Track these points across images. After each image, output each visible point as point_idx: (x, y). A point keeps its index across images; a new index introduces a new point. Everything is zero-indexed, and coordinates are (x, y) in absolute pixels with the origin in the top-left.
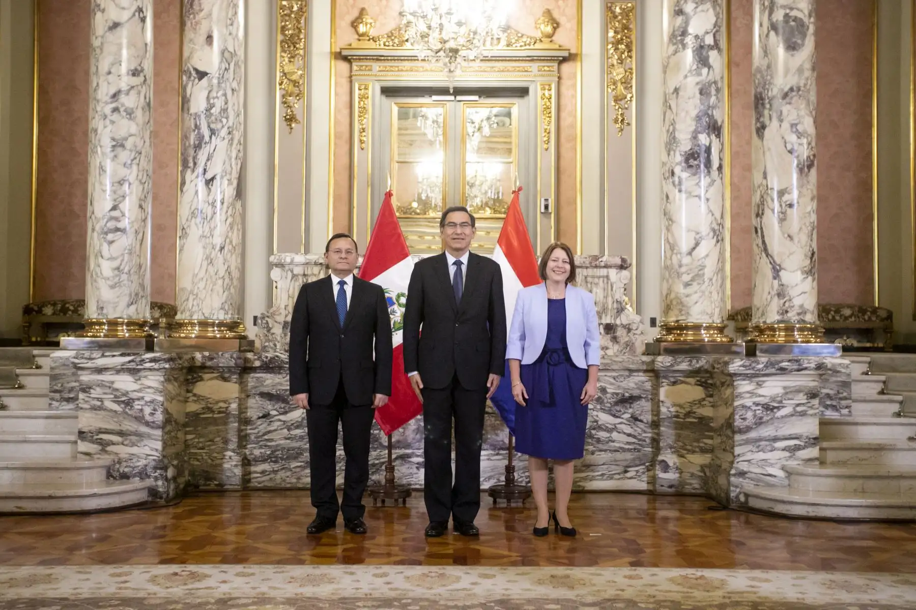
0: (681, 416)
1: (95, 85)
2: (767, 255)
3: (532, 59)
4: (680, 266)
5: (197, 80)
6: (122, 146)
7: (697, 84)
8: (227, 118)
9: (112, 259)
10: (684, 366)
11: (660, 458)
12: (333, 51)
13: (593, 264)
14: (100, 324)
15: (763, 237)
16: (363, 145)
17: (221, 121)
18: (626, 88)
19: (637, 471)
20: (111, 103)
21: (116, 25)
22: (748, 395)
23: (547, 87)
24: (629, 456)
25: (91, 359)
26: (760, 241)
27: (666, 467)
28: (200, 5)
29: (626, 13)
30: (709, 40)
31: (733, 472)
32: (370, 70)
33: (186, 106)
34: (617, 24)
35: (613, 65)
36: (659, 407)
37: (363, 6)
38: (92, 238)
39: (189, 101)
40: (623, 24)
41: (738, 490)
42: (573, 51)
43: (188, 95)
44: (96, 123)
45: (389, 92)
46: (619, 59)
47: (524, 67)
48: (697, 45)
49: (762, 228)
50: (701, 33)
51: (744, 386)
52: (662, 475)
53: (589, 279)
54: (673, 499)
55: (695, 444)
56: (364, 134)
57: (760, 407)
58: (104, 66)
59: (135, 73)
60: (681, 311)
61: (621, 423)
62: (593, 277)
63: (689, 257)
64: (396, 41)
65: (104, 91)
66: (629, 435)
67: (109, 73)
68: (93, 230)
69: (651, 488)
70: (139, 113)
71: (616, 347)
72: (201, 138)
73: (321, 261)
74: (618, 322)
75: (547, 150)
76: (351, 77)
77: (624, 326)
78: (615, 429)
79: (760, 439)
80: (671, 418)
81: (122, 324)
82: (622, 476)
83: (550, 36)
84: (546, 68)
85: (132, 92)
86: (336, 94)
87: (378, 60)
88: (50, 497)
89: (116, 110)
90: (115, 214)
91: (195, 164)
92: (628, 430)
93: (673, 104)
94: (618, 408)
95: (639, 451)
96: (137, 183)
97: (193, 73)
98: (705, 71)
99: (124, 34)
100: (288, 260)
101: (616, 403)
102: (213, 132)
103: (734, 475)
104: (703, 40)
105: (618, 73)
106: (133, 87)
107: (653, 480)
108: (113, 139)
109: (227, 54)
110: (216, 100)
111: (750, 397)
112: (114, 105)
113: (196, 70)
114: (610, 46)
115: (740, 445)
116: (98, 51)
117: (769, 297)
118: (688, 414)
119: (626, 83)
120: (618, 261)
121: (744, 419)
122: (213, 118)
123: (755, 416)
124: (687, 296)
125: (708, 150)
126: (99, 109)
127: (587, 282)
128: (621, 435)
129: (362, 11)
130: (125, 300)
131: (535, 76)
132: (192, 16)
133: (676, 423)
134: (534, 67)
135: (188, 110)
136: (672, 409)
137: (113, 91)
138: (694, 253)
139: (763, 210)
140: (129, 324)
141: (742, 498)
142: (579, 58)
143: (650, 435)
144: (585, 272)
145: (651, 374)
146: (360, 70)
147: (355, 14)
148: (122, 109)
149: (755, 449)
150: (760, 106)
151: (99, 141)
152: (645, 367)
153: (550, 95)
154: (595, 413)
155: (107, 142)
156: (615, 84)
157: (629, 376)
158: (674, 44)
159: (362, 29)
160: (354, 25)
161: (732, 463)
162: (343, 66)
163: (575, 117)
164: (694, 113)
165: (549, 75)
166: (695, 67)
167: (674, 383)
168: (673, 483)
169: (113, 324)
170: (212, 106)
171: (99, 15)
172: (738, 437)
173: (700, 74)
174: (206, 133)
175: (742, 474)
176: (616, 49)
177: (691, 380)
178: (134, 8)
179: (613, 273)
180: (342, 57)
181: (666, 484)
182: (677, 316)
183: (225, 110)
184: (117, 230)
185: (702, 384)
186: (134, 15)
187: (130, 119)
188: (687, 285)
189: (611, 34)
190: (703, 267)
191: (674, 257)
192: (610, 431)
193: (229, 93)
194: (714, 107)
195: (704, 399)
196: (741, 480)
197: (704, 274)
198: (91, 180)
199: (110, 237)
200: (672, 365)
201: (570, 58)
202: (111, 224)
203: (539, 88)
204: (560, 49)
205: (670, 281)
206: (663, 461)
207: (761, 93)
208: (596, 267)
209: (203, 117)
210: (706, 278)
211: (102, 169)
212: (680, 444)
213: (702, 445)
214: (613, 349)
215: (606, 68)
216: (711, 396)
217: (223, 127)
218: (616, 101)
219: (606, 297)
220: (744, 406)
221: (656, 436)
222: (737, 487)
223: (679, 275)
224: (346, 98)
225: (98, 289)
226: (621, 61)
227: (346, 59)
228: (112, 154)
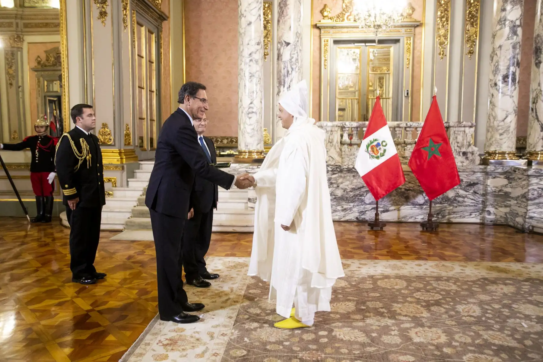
0: (497, 191)
1: (241, 49)
2: (538, 121)
3: (402, 26)
4: (498, 126)
5: (285, 47)
6: (254, 76)
7: (511, 43)
8: (298, 63)
9: (250, 125)
10: (500, 170)
11: (487, 209)
12: (312, 24)
13: (459, 126)
14: (245, 152)
15: (536, 112)
16: (326, 67)
17: (296, 64)
18: (445, 39)
19: (476, 215)
20: (249, 57)
21: (250, 24)
22: (536, 184)
23: (409, 39)
24: (472, 208)
25: (253, 169)
26: (534, 115)
27: (489, 213)
28: (287, 12)
29: (446, 4)
30: (518, 23)
31: (527, 217)
32: (329, 33)
33: (280, 58)
34: (442, 8)
35: (439, 28)
36: (487, 188)
37: (325, 3)
38: (242, 116)
39: (282, 55)
40: (445, 9)
41: (529, 224)
42: (421, 22)
43: (281, 53)
44: (243, 66)
45: (336, 42)
46: (442, 25)
47: (398, 30)
48: (512, 25)
49: (536, 109)
50: (514, 19)
51: (534, 181)
52: (488, 217)
53: (456, 132)
54: (492, 227)
55: (503, 204)
56: (326, 62)
57: (540, 190)
58: (246, 40)
59: (258, 44)
60: (497, 146)
61: (469, 194)
62: (458, 131)
63: (503, 122)
64: (341, 19)
65: (246, 53)
66: (472, 199)
67: (248, 44)
68: (242, 112)
69: (481, 221)
70: (260, 61)
71: (468, 162)
72: (288, 72)
73: (339, 125)
74: (468, 151)
75: (408, 68)
76: (320, 36)
77: (470, 153)
78: (466, 197)
79: (540, 203)
80: (492, 192)
81: (254, 152)
82: (469, 216)
83: (410, 15)
84: (409, 30)
85: (258, 52)
86: (313, 44)
87: (333, 28)
88: (247, 226)
89: (251, 60)
90: (251, 105)
91: (284, 83)
92: (472, 197)
93: (498, 52)
94: (468, 188)
95: (476, 206)
96: (260, 92)
97: (284, 43)
98: (515, 37)
99: (253, 26)
100: (325, 124)
101: (467, 186)
102: (292, 69)
103: (528, 218)
104: (515, 23)
105: (442, 32)
106: (257, 50)
107: (483, 218)
108: (250, 73)
109: (298, 34)
110: (294, 55)
111: (536, 185)
112: (250, 58)
113: (285, 42)
114: (438, 19)
115: (531, 205)
116: (243, 35)
117: (538, 140)
118: (500, 191)
119: (445, 36)
120: (470, 124)
121: (533, 195)
122: (293, 63)
123: (538, 193)
124: (501, 139)
125: (514, 74)
126: (243, 60)
127: (455, 133)
128: (469, 199)
129: (325, 6)
130: (256, 142)
131: (403, 34)
132: (283, 18)
133: (495, 194)
134: (403, 30)
135: (282, 59)
136: (493, 189)
137: (250, 52)
138: (505, 121)
139: (537, 100)
140: (257, 152)
141: (531, 228)
142: (423, 25)
143: (481, 199)
144: (454, 129)
145: (483, 173)
146: (325, 33)
147: (322, 7)
148: (254, 60)
149: (537, 207)
150: (538, 53)
151: (244, 74)
152: (481, 171)
153: (410, 43)
154: (457, 190)
155: (247, 75)
156: (440, 37)
157: (473, 175)
158: (500, 25)
159: (325, 14)
160: (322, 12)
161: (526, 213)
162: (317, 31)
163: (421, 52)
164: (509, 57)
165: (409, 34)
166: (510, 35)
167: (494, 178)
168: (493, 220)
169: (250, 152)
170: (293, 58)
171: (243, 19)
172: (530, 202)
173: (513, 39)
174: (290, 70)
175: (531, 218)
176: (441, 21)
177: (502, 176)
178: (258, 15)
179: (467, 129)
180: (316, 27)
181: (489, 220)
182: (495, 148)
183: (297, 59)
184: (253, 112)
185: (507, 178)
186: (258, 18)
187: (257, 64)
188: (501, 135)
189: (439, 13)
190: (509, 127)
191: (495, 122)
192: (464, 197)
193: (299, 51)
194: (518, 54)
195: (507, 185)
196: (531, 220)
197: (509, 130)
198: (240, 91)
199: (250, 115)
200: (494, 170)
201: (419, 25)
202: (250, 110)
203: (405, 39)
204: (416, 21)
205: (493, 133)
206: (488, 211)
207: (539, 47)
208: (460, 127)
209: (288, 62)
210: (510, 131)
211: (245, 86)
212: (496, 203)
213: (505, 204)
214: (466, 163)
215: (436, 29)
216: (511, 183)
217: (297, 67)
218: (440, 45)
219: (463, 140)
220: (533, 189)
221: (484, 200)
222: (528, 223)
223: (497, 130)
224: (318, 46)
225: (245, 137)
226: (443, 26)
227: (319, 28)
228: (250, 80)
